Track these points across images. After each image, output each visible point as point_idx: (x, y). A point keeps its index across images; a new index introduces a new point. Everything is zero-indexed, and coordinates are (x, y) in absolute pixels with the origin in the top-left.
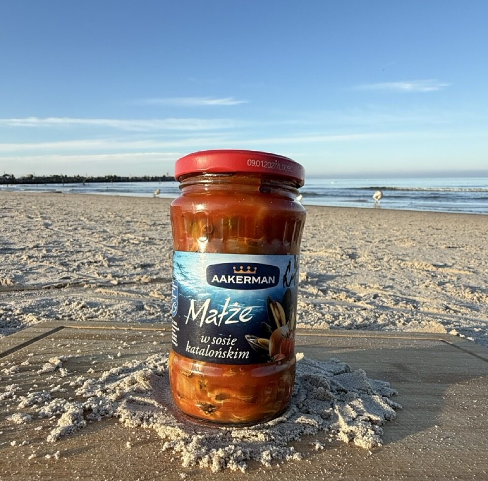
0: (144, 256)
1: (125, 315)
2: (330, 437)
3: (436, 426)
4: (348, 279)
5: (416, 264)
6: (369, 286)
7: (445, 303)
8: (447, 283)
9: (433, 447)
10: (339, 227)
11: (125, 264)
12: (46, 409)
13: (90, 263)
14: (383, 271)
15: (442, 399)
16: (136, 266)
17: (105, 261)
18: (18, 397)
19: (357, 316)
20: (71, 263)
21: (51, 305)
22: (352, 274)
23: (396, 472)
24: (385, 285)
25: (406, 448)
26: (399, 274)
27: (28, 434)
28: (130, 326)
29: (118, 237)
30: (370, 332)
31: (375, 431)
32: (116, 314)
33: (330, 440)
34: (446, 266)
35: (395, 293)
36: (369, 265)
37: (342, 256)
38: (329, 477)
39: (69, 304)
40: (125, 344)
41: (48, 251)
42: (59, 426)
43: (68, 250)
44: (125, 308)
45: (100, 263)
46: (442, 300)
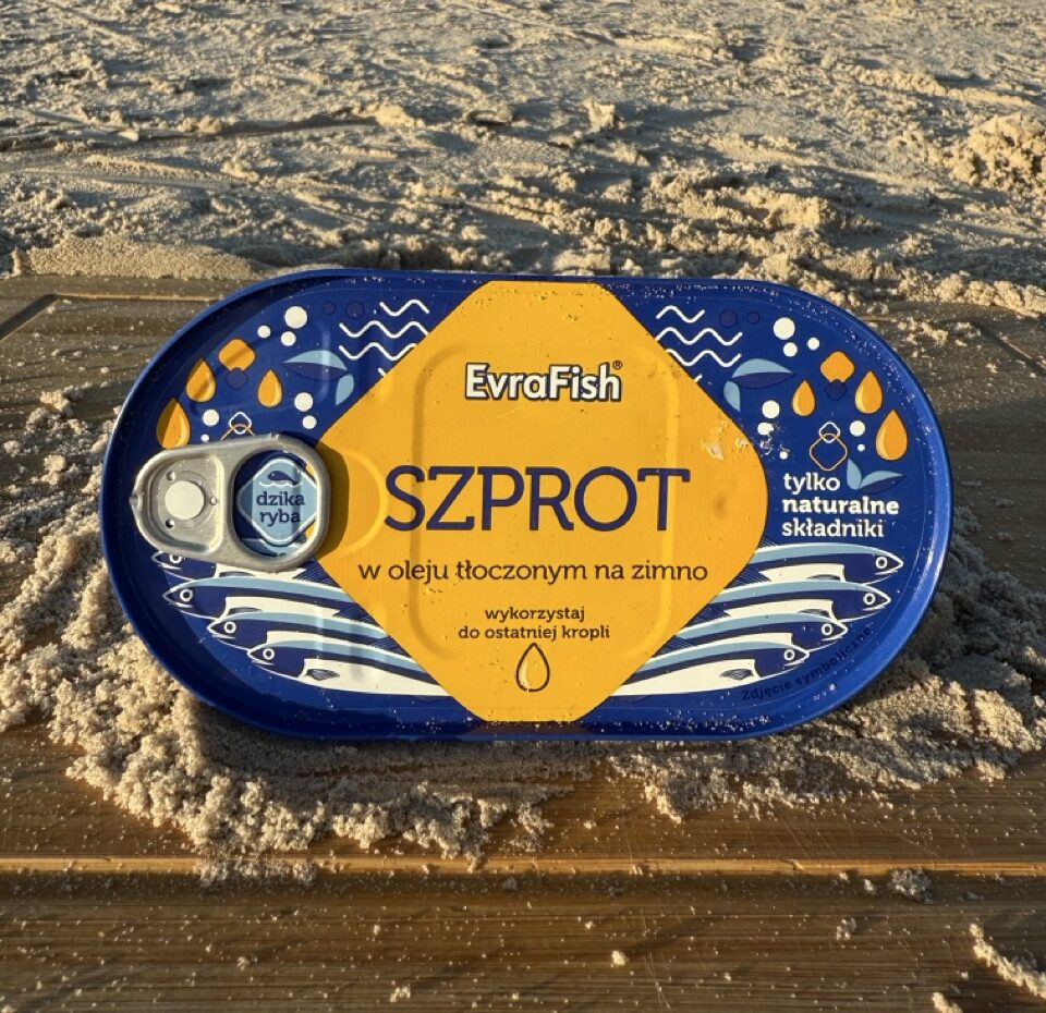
0: (200, 54)
11: (152, 80)
13: (59, 78)
14: (811, 96)
16: (181, 86)
17: (98, 70)
22: (732, 106)
24: (802, 140)
34: (974, 81)
36: (779, 81)
37: (716, 51)
45: (85, 79)
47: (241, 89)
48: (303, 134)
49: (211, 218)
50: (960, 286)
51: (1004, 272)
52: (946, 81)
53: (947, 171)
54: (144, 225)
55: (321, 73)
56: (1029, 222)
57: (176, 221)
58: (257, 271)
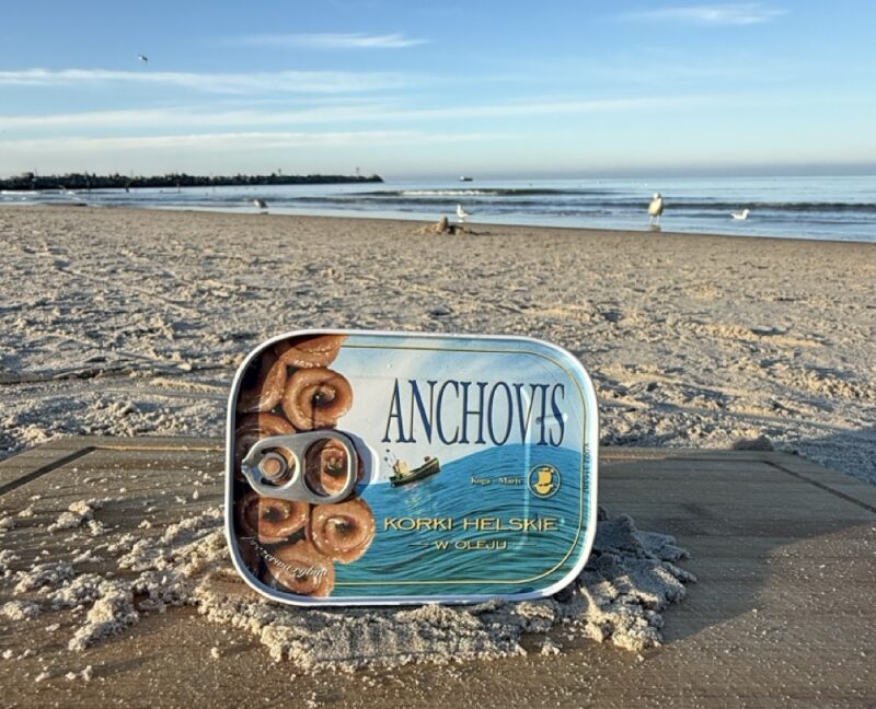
0: (239, 319)
1: (206, 425)
2: (571, 633)
3: (755, 610)
4: (603, 356)
5: (723, 329)
6: (642, 371)
7: (774, 397)
8: (776, 362)
9: (748, 645)
10: (588, 264)
11: (205, 334)
12: (66, 593)
13: (140, 333)
14: (665, 342)
15: (766, 563)
16: (225, 337)
17: (168, 328)
18: (14, 573)
19: (620, 422)
20: (105, 333)
21: (71, 409)
22: (611, 348)
23: (685, 690)
24: (667, 367)
25: (703, 649)
26: (694, 347)
27: (33, 638)
28: (215, 444)
29: (190, 286)
30: (641, 450)
31: (649, 621)
32: (188, 425)
33: (571, 638)
34: (774, 332)
35: (686, 380)
36: (640, 332)
37: (593, 315)
38: (569, 701)
39: (105, 406)
40: (206, 476)
41: (62, 311)
42: (90, 623)
43: (101, 308)
44: (206, 413)
45: (159, 333)
46: (768, 392)
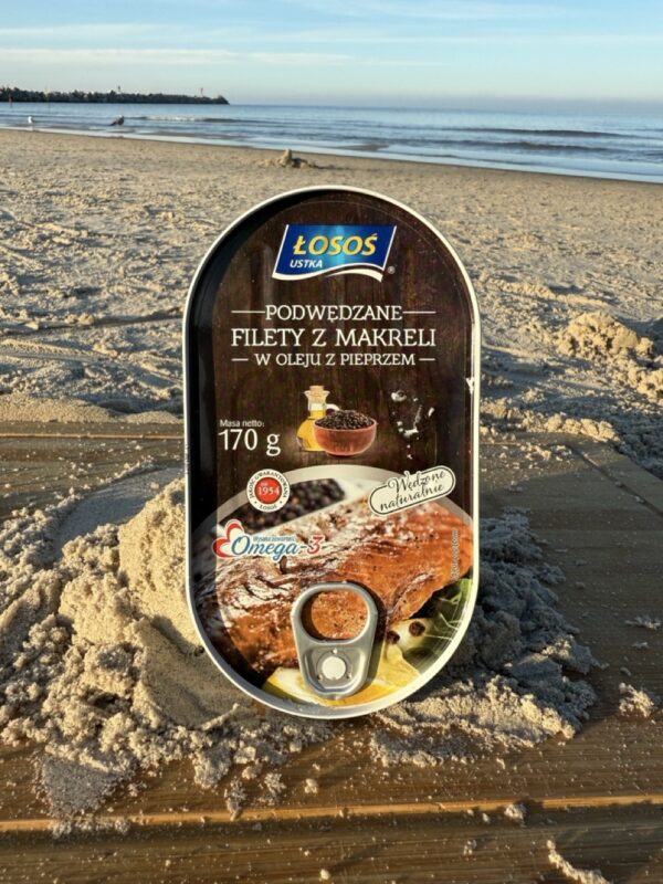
0: (81, 272)
11: (49, 288)
16: (68, 293)
17: (13, 282)
45: (5, 288)
47: (108, 295)
48: (148, 325)
49: (84, 381)
50: (560, 422)
51: (587, 412)
52: (556, 290)
53: (555, 347)
54: (40, 386)
55: (161, 284)
56: (604, 380)
57: (62, 383)
58: (113, 416)
